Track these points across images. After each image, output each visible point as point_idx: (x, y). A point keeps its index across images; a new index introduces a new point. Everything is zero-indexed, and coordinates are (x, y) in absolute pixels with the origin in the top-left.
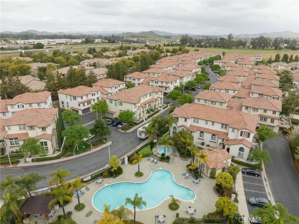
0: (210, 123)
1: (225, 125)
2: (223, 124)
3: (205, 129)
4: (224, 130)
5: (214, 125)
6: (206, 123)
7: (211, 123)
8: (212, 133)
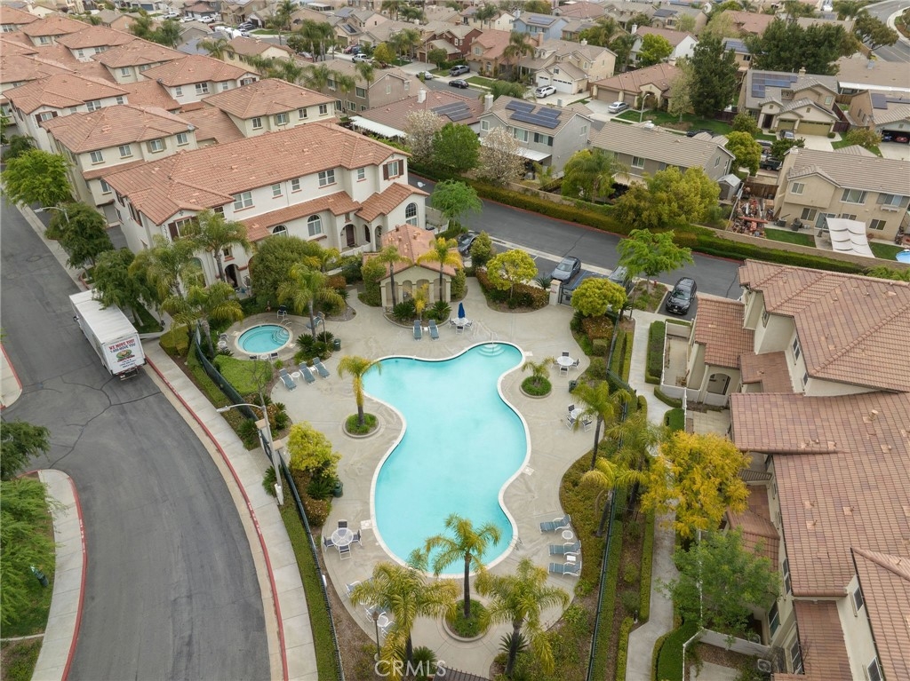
0: (287, 188)
1: (326, 174)
2: (321, 174)
3: (280, 212)
4: (330, 191)
5: (298, 187)
6: (275, 193)
7: (290, 185)
8: (307, 215)
